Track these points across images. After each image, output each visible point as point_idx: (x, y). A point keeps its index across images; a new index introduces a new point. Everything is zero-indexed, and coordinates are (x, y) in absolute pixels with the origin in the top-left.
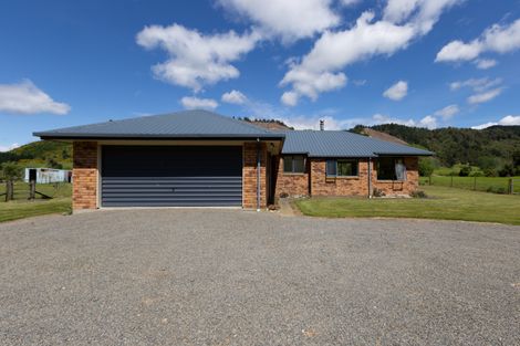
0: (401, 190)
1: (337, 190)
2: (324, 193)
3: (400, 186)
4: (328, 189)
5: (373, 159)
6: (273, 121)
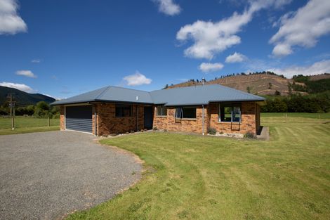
0: (239, 130)
1: (182, 127)
2: (174, 129)
3: (237, 127)
4: (177, 127)
5: (205, 106)
6: (264, 72)
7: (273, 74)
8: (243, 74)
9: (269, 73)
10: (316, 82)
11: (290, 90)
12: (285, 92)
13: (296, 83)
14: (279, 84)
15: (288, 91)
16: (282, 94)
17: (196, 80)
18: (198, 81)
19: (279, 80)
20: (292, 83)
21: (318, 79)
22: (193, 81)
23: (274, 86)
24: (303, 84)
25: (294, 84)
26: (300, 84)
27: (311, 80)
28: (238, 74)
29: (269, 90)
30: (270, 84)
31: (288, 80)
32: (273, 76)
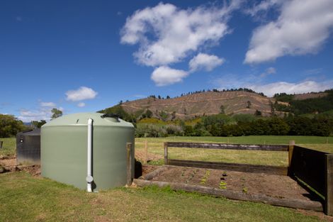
6: (241, 89)
7: (251, 91)
8: (215, 91)
9: (247, 90)
10: (302, 101)
11: (272, 110)
12: (266, 112)
13: (279, 103)
14: (259, 102)
15: (270, 111)
16: (263, 114)
17: (157, 97)
18: (159, 97)
19: (259, 99)
20: (274, 102)
21: (304, 98)
22: (154, 97)
23: (253, 105)
24: (287, 104)
25: (276, 102)
26: (283, 103)
27: (296, 99)
28: (209, 91)
29: (248, 109)
30: (249, 102)
31: (269, 98)
32: (251, 94)
